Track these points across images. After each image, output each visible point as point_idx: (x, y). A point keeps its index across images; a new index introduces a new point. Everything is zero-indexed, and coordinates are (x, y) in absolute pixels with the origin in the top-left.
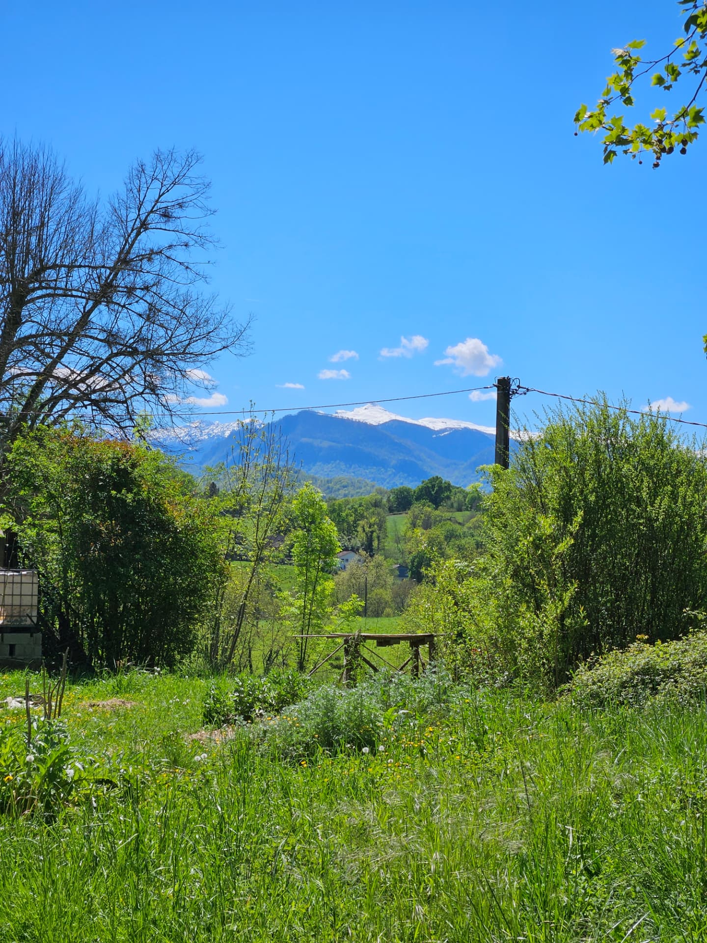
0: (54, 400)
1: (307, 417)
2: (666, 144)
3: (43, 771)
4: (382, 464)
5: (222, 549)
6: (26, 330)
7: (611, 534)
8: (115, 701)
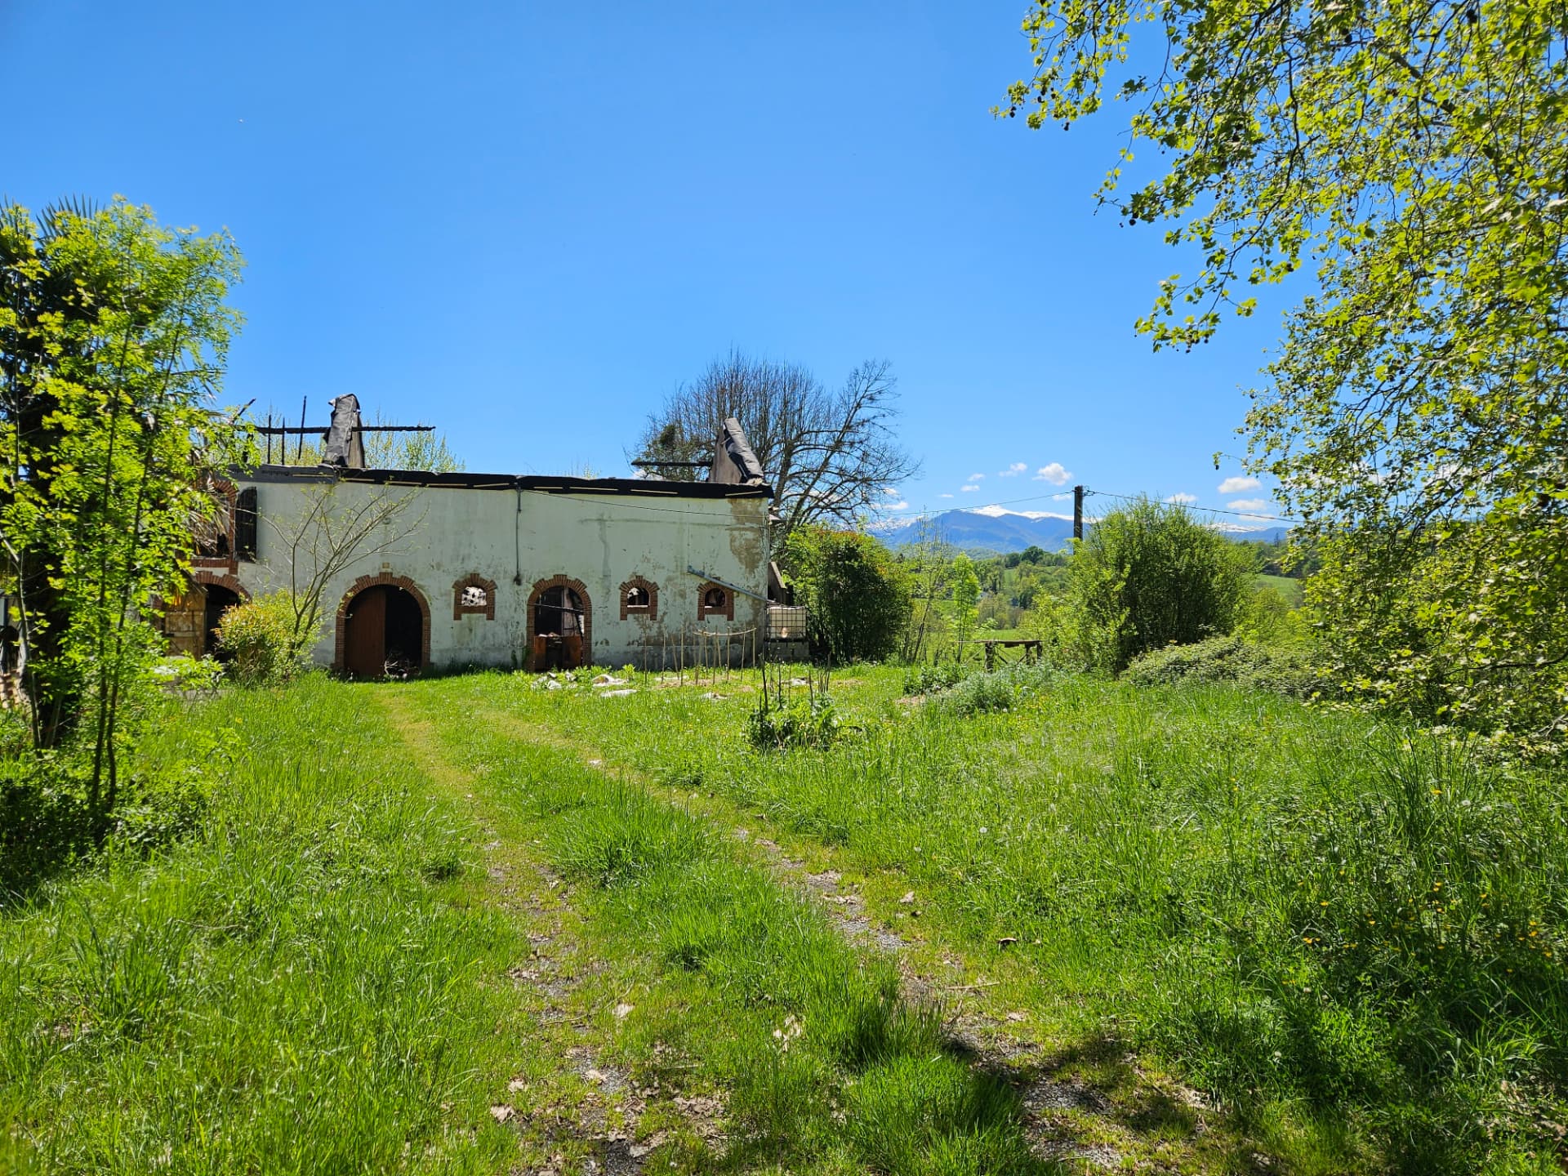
0: (810, 509)
1: (955, 513)
2: (1194, 338)
3: (820, 721)
4: (1001, 539)
5: (910, 592)
6: (793, 470)
7: (1151, 578)
8: (852, 680)
